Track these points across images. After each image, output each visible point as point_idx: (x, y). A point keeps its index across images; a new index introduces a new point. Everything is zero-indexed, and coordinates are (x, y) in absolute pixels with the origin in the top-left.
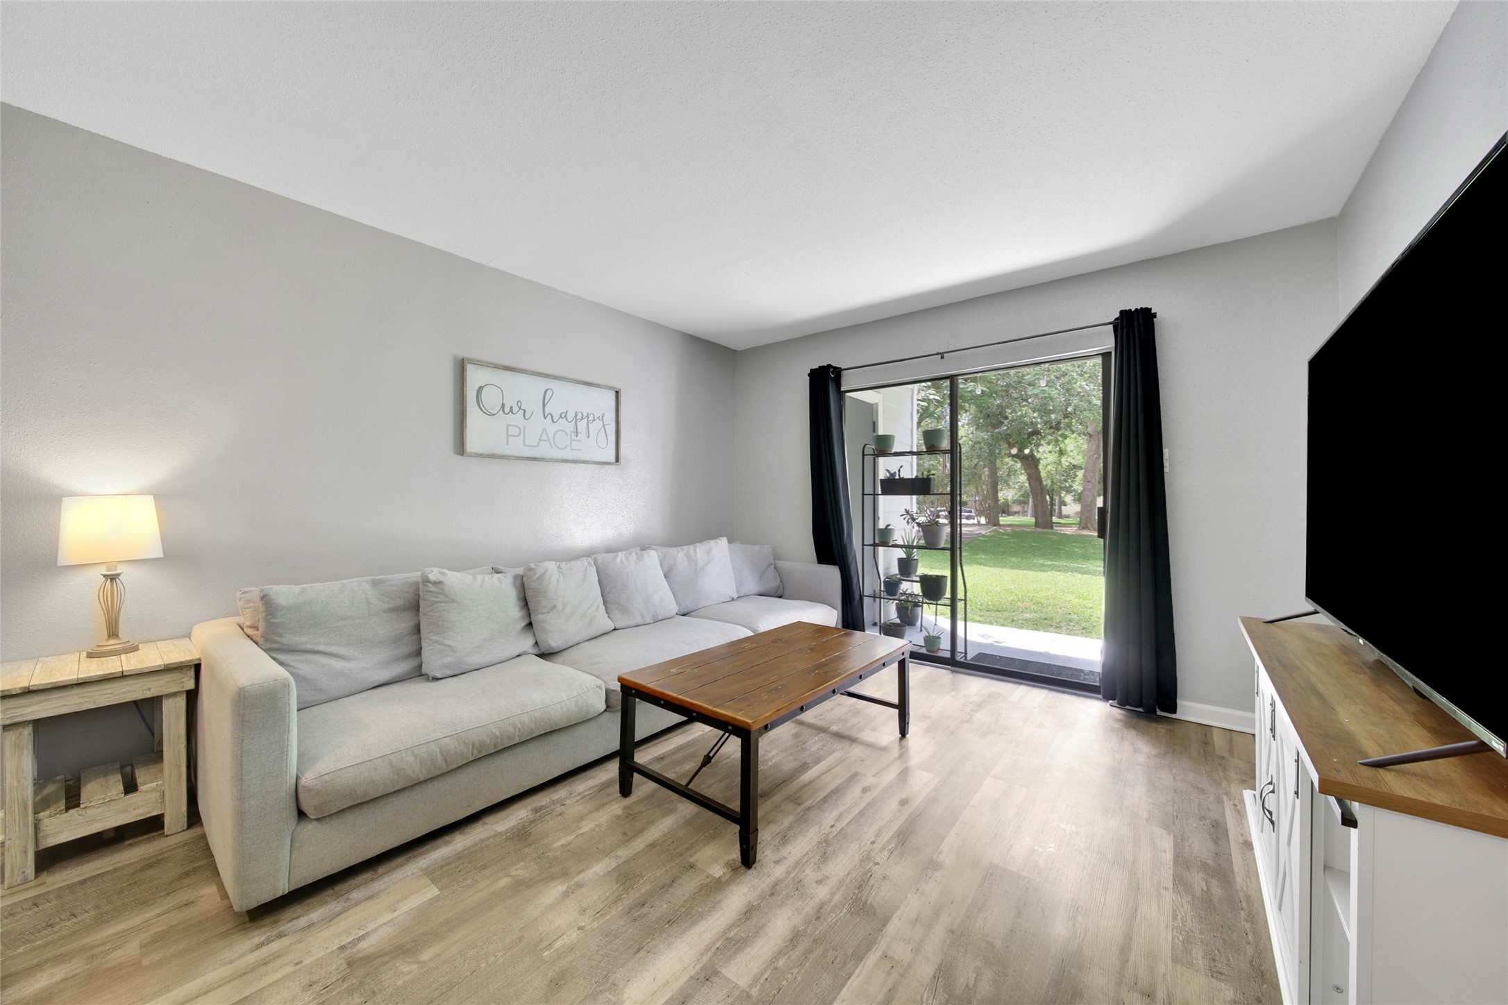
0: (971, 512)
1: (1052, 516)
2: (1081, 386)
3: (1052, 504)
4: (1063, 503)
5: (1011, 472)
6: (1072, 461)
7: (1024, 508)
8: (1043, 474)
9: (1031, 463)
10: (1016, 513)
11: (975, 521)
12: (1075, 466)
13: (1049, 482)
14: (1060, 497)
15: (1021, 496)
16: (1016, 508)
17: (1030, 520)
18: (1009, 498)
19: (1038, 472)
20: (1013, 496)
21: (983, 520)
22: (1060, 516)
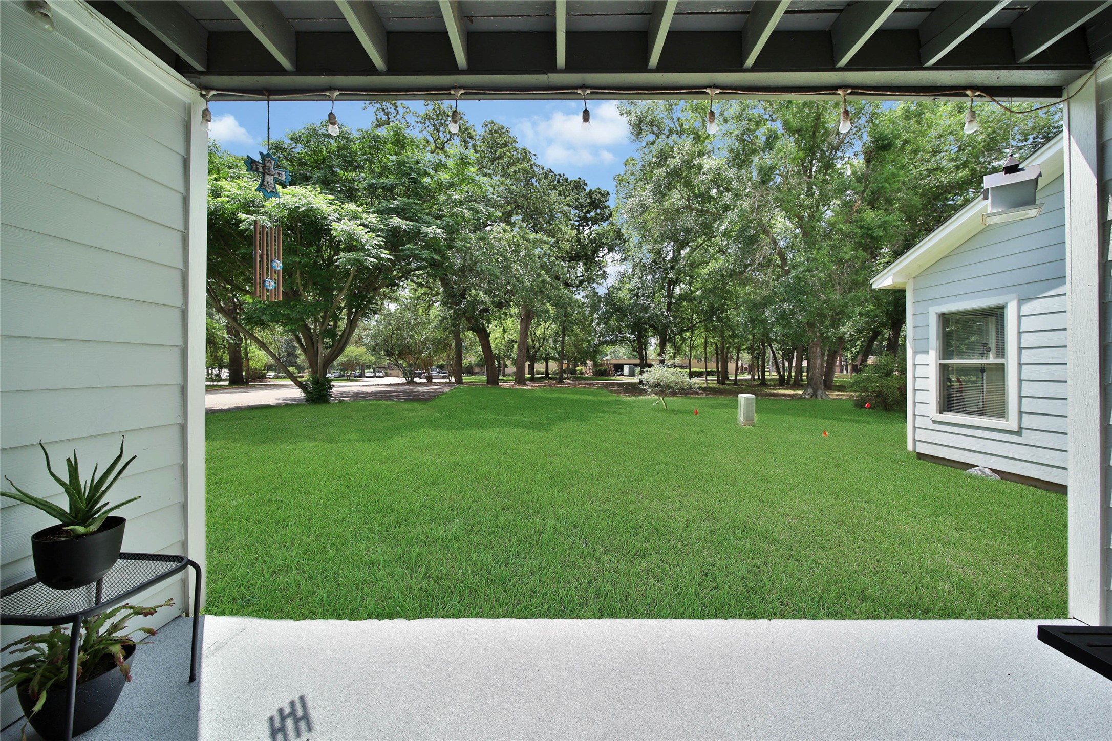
0: (446, 373)
1: (499, 374)
2: (517, 269)
3: (499, 367)
4: (506, 366)
5: (473, 344)
6: (511, 337)
7: (482, 370)
8: (493, 345)
9: (484, 336)
10: (478, 373)
11: (447, 380)
12: (513, 341)
13: (497, 351)
14: (504, 361)
15: (479, 361)
16: (477, 370)
17: (484, 378)
18: (472, 363)
19: (489, 343)
20: (474, 361)
21: (453, 379)
22: (504, 375)
